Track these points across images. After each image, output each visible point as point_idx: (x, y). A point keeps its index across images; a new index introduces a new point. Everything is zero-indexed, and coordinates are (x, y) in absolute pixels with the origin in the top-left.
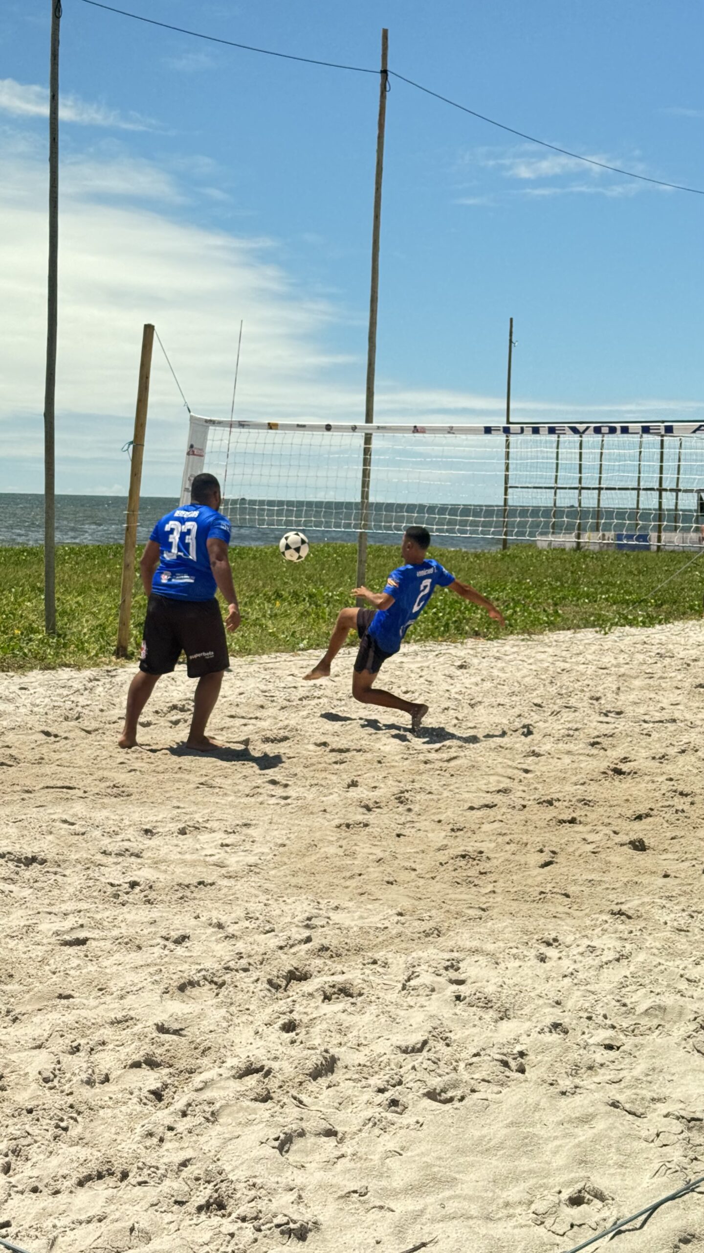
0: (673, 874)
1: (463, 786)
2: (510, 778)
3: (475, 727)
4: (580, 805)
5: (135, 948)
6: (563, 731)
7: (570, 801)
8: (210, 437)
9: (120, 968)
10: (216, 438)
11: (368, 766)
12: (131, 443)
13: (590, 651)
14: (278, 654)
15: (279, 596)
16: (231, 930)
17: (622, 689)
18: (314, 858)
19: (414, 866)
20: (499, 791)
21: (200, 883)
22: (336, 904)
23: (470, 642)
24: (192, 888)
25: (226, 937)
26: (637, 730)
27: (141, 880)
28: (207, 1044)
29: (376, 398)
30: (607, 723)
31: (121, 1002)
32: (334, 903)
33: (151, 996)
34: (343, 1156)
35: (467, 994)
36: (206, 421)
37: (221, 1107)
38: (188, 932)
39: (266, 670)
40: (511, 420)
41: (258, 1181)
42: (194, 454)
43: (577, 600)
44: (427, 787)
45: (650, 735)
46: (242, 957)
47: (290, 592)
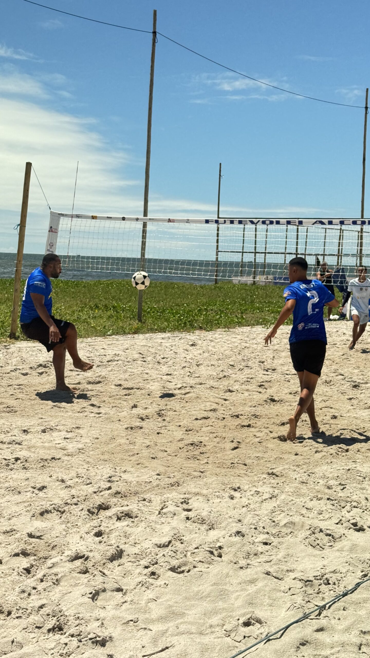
0: (300, 454)
1: (193, 407)
2: (217, 403)
3: (199, 377)
4: (253, 417)
5: (17, 493)
6: (245, 379)
7: (248, 415)
8: (61, 222)
9: (9, 503)
10: (64, 223)
11: (143, 396)
12: (19, 225)
13: (260, 338)
14: (96, 338)
15: (97, 307)
16: (69, 483)
17: (276, 357)
18: (113, 445)
19: (166, 449)
20: (211, 410)
21: (53, 458)
22: (124, 469)
23: (197, 332)
24: (48, 461)
25: (66, 487)
26: (283, 379)
27: (21, 457)
28: (55, 543)
29: (149, 204)
30: (268, 375)
31: (9, 521)
32: (123, 469)
33: (25, 518)
34: (126, 602)
35: (192, 516)
36: (59, 214)
37: (61, 577)
38: (45, 484)
39: (89, 346)
40: (220, 216)
41: (81, 616)
42: (52, 232)
43: (253, 311)
44: (174, 408)
45: (289, 382)
46: (74, 498)
47: (103, 305)
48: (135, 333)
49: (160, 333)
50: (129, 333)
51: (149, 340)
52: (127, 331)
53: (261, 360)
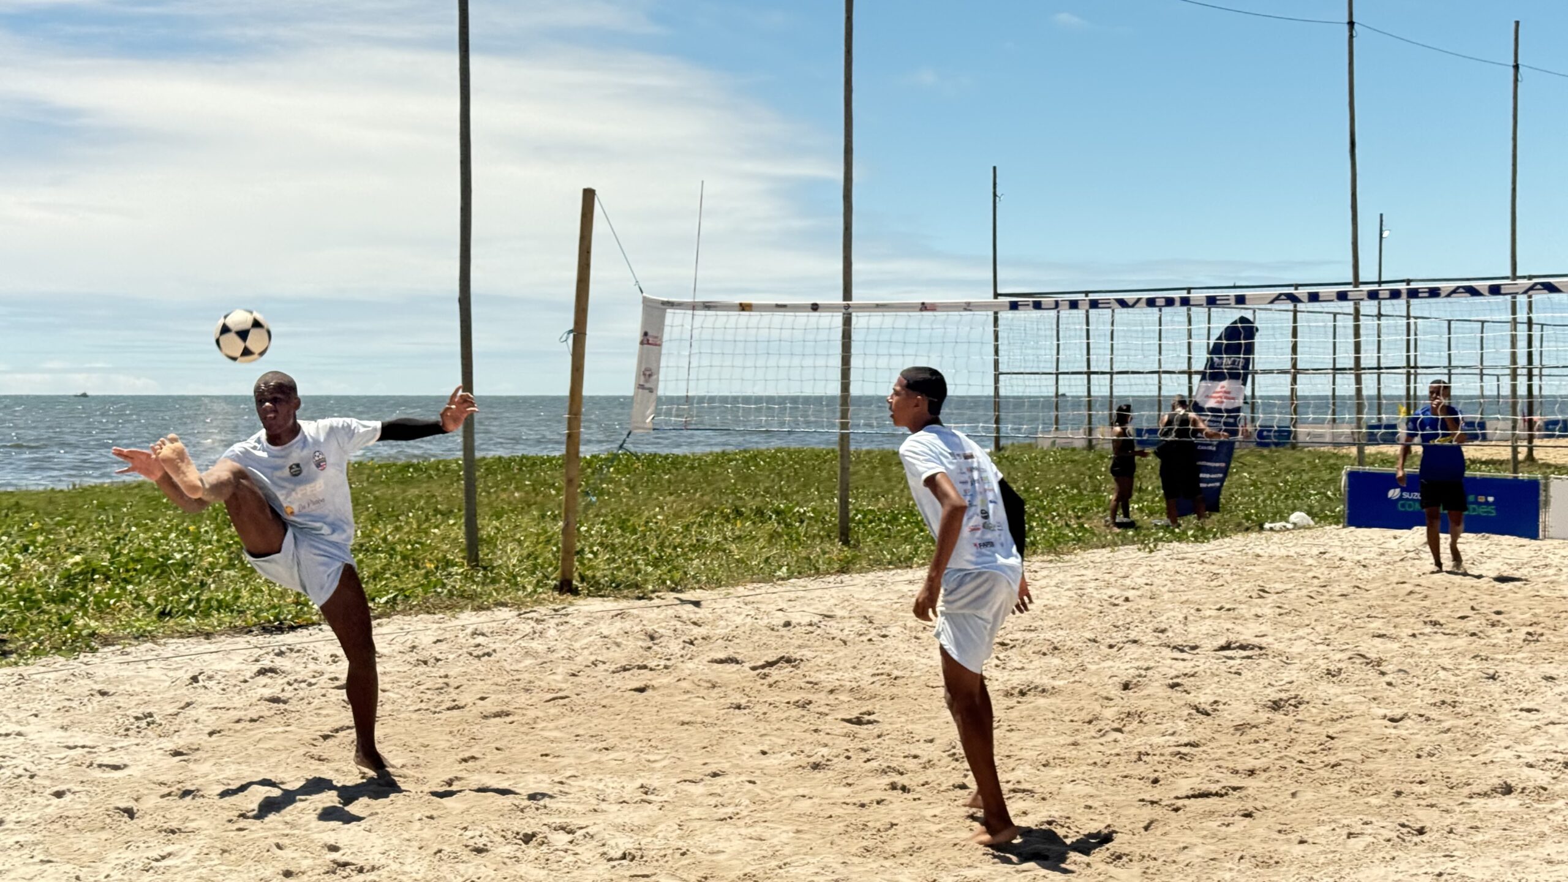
8: (668, 321)
10: (675, 324)
12: (571, 332)
26: (1223, 667)
30: (1183, 660)
36: (664, 303)
47: (751, 509)
48: (843, 571)
49: (899, 571)
50: (829, 573)
51: (879, 586)
52: (822, 568)
53: (1157, 625)
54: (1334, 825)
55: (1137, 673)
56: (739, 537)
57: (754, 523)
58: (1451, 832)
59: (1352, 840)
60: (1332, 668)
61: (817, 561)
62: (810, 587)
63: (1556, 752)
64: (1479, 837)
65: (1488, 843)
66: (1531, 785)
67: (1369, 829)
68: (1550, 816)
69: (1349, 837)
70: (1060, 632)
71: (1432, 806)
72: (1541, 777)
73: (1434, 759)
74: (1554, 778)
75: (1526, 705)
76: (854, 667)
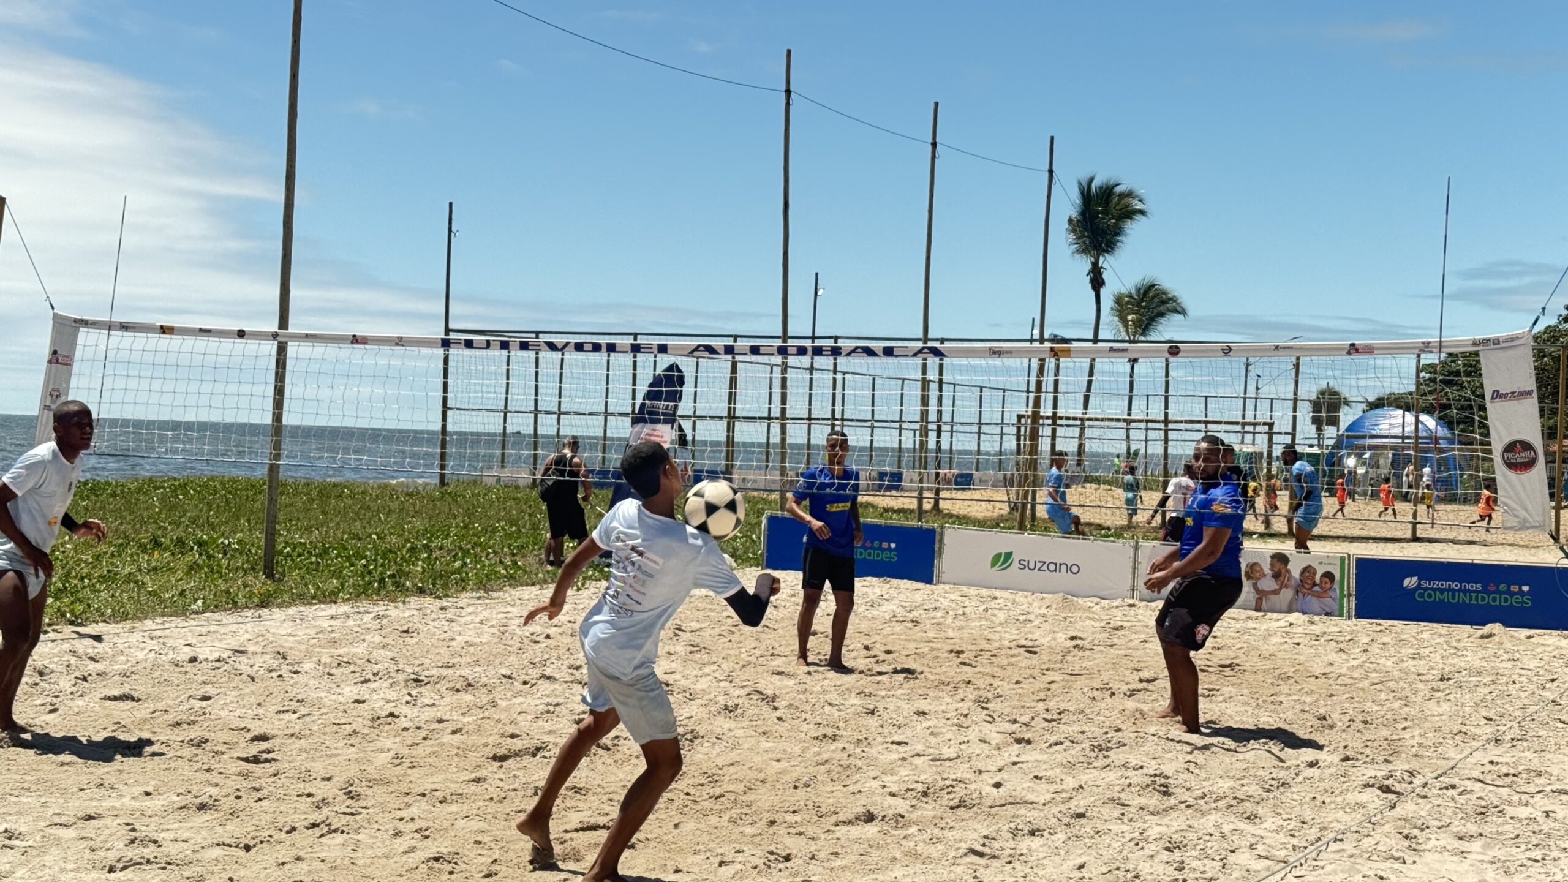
8: (81, 340)
10: (89, 343)
14: (165, 619)
15: (157, 544)
23: (414, 601)
39: (152, 639)
40: (451, 326)
47: (172, 540)
48: (264, 604)
49: (323, 606)
50: (247, 607)
51: (298, 621)
52: (241, 601)
53: (572, 662)
54: (708, 854)
55: (546, 709)
56: (155, 569)
57: (173, 554)
58: (813, 858)
59: (724, 868)
60: (729, 704)
61: (237, 595)
62: (225, 621)
63: (917, 782)
64: (838, 863)
65: (844, 868)
66: (890, 813)
67: (740, 857)
68: (904, 842)
69: (720, 866)
70: (477, 669)
71: (800, 834)
72: (901, 805)
73: (809, 789)
74: (912, 806)
75: (896, 738)
76: (259, 704)
